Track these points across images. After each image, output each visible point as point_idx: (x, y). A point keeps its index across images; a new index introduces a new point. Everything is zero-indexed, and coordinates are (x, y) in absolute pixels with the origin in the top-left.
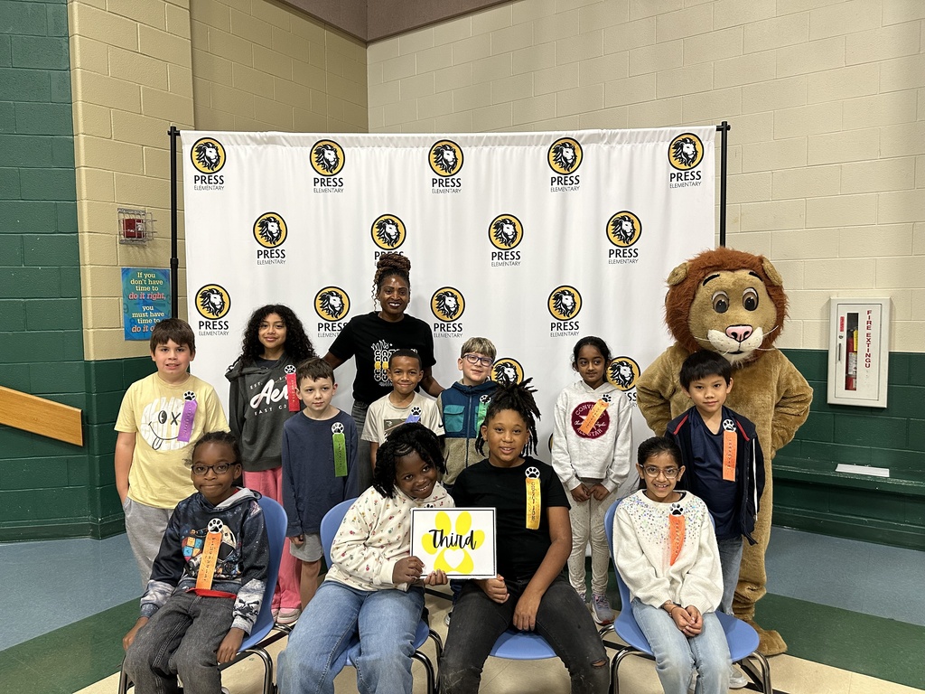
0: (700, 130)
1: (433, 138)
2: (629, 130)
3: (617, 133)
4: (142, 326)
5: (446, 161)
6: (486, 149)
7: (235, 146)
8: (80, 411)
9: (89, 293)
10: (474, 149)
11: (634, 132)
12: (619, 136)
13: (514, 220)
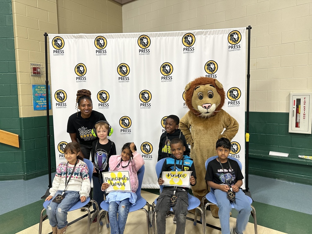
0: (240, 29)
1: (139, 34)
2: (213, 30)
3: (208, 31)
4: (40, 105)
5: (144, 43)
6: (159, 38)
7: (68, 39)
8: (18, 135)
9: (20, 94)
10: (154, 38)
11: (215, 30)
12: (209, 32)
13: (169, 65)
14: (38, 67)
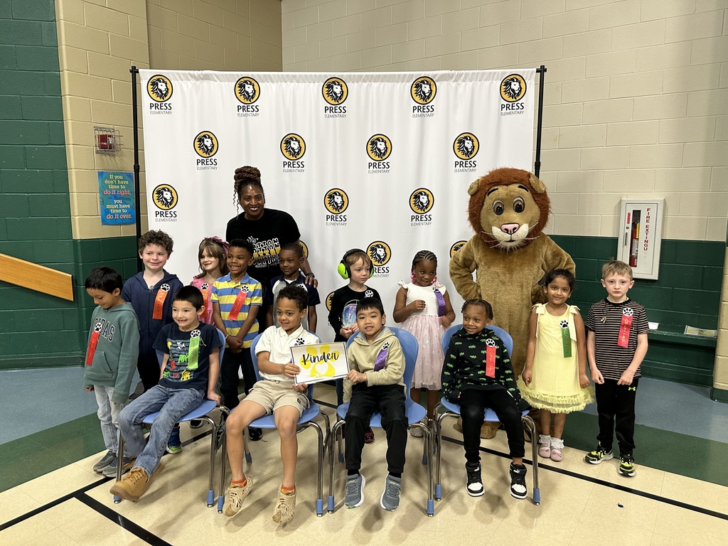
0: (524, 72)
1: (325, 76)
2: (471, 71)
3: (462, 74)
4: (114, 214)
5: (335, 93)
6: (365, 85)
7: (180, 81)
8: (71, 276)
9: (75, 190)
10: (356, 84)
11: (475, 73)
12: (463, 76)
13: (385, 139)
14: (109, 133)
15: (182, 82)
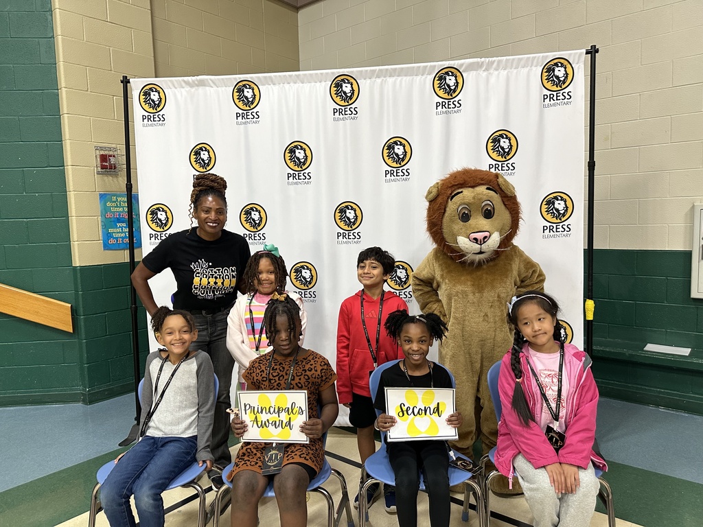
1: (333, 73)
2: (505, 58)
3: (494, 61)
4: (117, 238)
5: (345, 93)
6: (379, 81)
7: (173, 89)
8: (70, 305)
9: (74, 214)
10: (368, 81)
11: (509, 59)
12: (495, 64)
13: (403, 142)
14: (111, 153)
15: (176, 90)
